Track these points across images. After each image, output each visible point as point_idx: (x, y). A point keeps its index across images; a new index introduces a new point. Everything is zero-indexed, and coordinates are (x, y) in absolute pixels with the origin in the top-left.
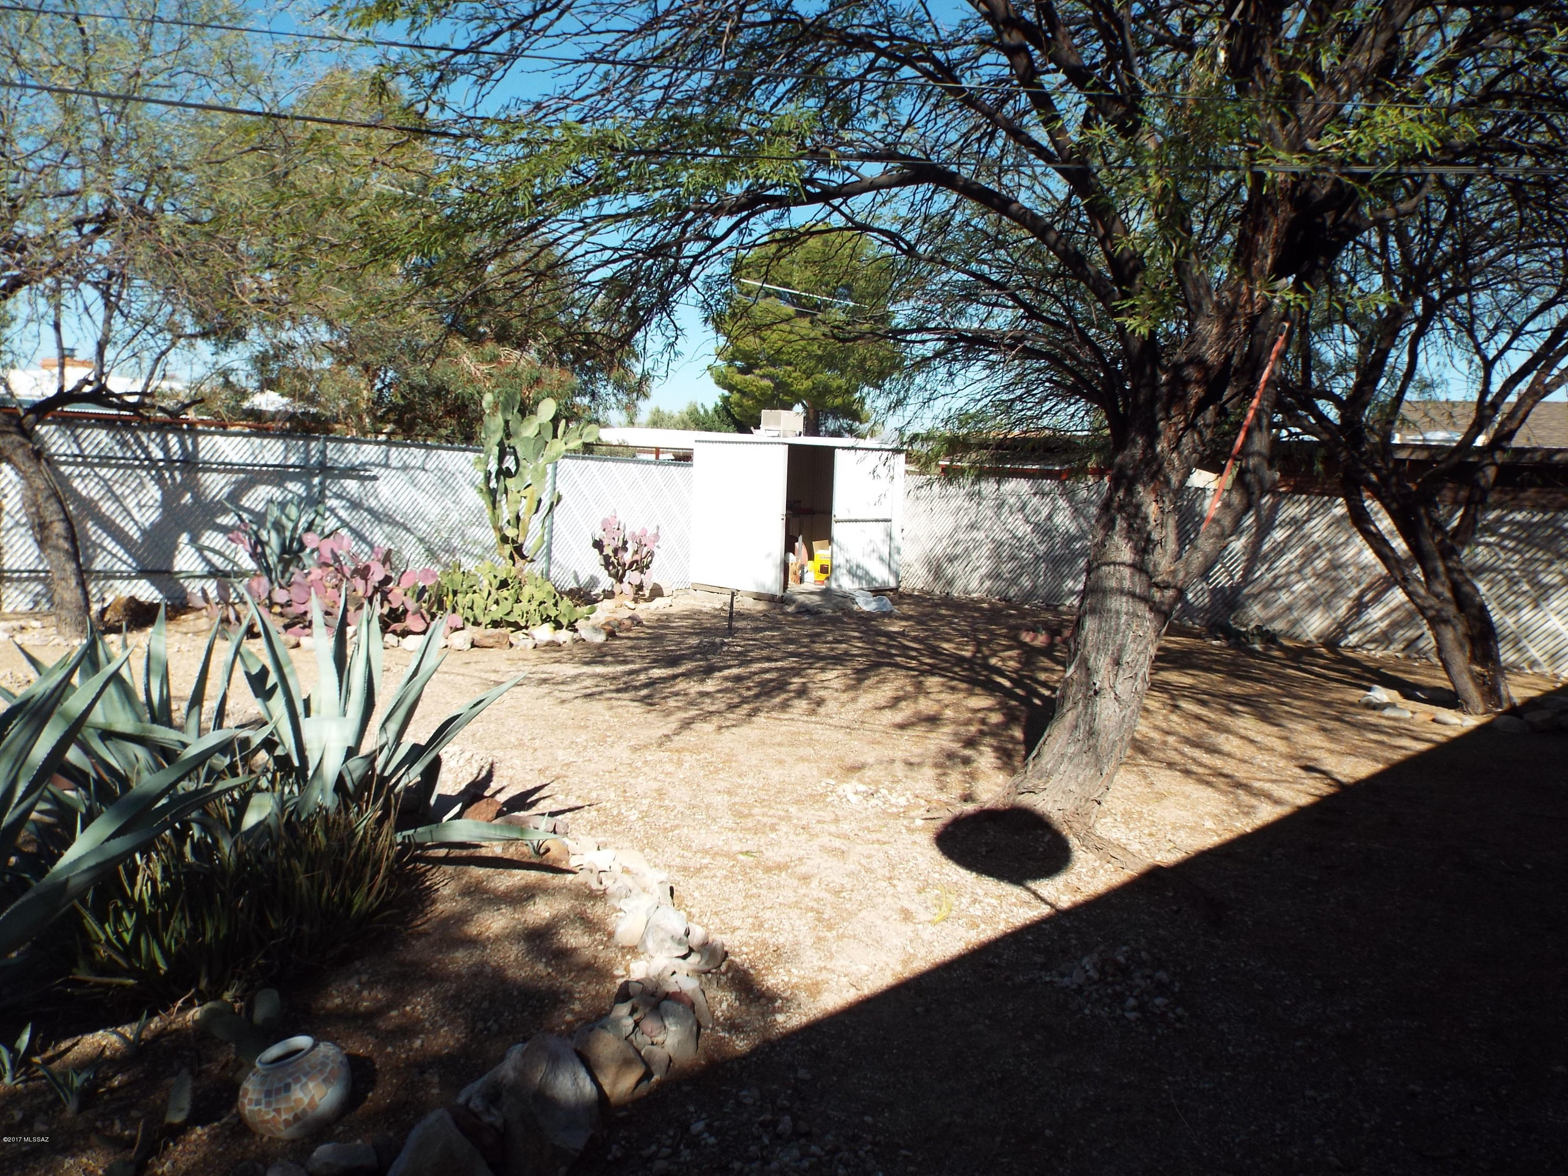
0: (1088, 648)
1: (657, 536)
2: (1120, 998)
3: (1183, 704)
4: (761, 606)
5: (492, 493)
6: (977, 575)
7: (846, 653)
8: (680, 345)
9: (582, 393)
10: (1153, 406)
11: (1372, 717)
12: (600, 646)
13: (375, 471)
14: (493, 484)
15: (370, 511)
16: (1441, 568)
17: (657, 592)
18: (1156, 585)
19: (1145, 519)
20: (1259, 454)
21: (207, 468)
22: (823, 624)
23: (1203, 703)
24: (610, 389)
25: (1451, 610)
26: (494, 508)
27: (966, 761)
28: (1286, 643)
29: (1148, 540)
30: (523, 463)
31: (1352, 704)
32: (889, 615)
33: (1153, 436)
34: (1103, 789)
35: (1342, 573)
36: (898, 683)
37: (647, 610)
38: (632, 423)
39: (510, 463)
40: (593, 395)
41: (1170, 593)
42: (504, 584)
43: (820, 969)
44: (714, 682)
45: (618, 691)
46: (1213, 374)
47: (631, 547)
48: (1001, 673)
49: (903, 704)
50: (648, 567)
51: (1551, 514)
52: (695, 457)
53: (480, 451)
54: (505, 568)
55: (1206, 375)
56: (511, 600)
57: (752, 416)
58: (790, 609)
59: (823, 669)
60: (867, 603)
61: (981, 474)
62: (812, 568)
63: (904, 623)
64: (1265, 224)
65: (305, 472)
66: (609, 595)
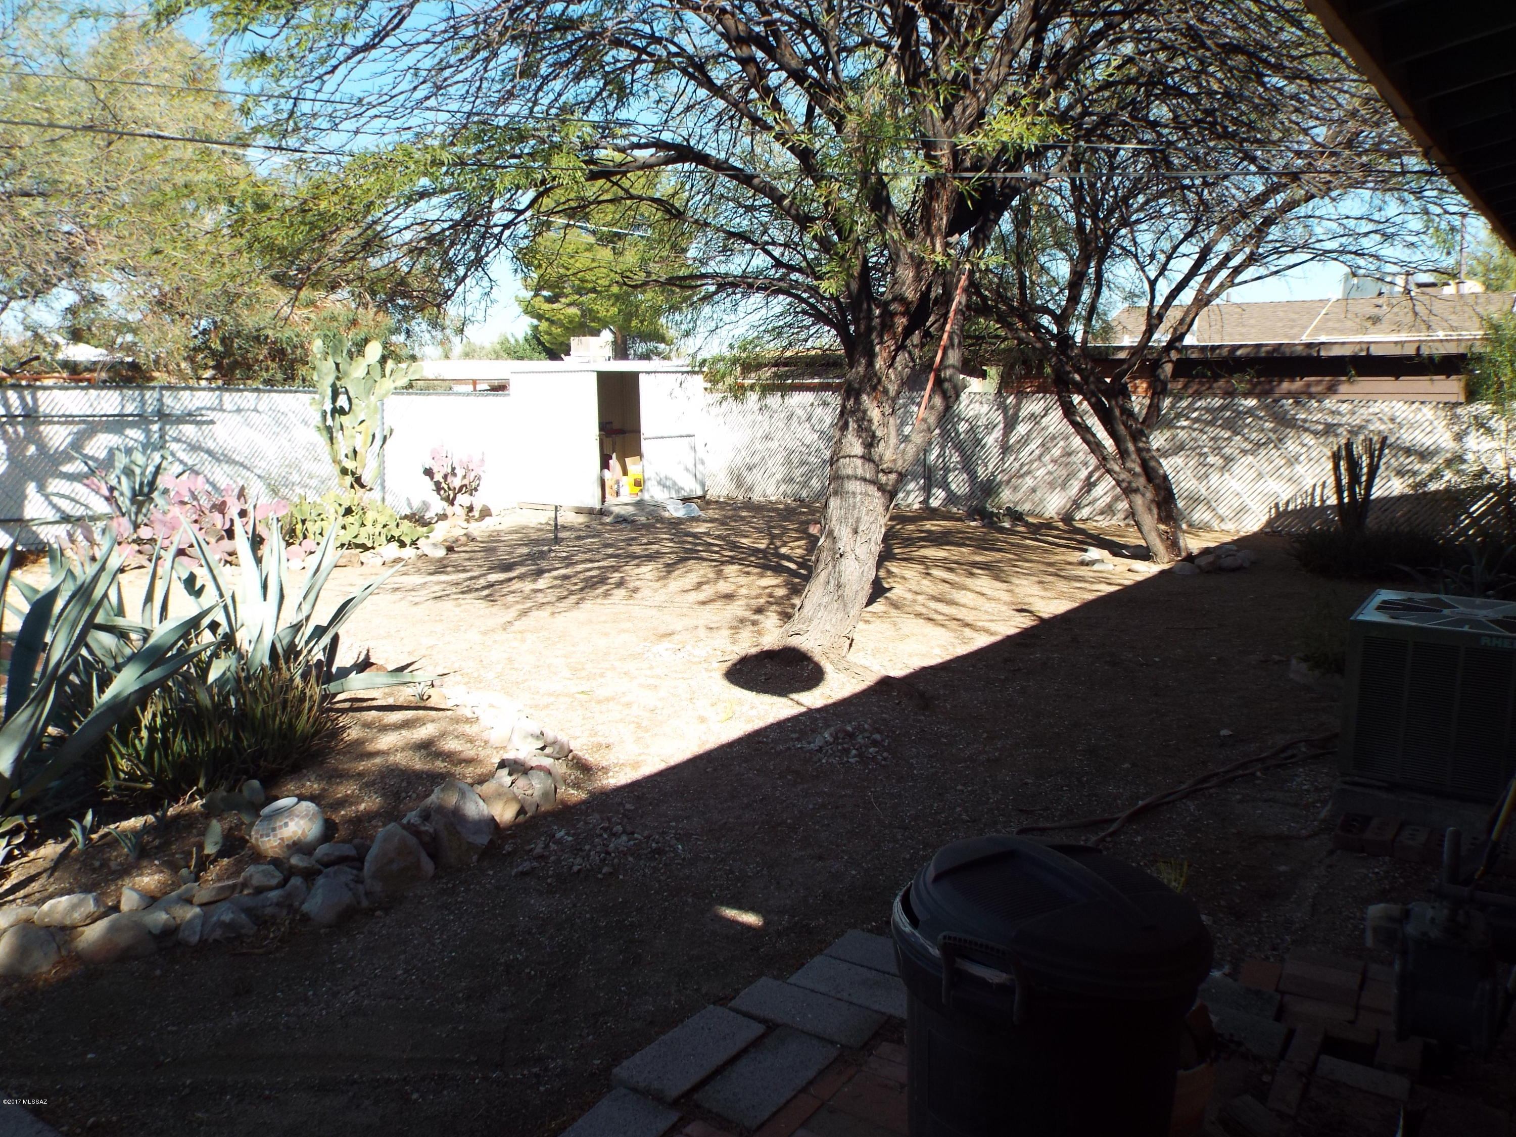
0: (834, 522)
1: (483, 461)
2: (846, 751)
3: (935, 572)
4: (581, 519)
5: (329, 430)
6: (773, 481)
7: (658, 552)
8: (495, 294)
9: (397, 331)
10: (871, 334)
11: (1083, 571)
12: (441, 560)
13: (211, 415)
14: (329, 422)
15: (209, 452)
16: (1131, 447)
17: (486, 513)
18: (883, 471)
19: (870, 421)
20: (953, 367)
21: (50, 420)
22: (639, 529)
23: (951, 570)
24: (424, 326)
25: (1141, 481)
26: (332, 443)
27: (754, 623)
28: (1031, 520)
29: (874, 436)
30: (354, 401)
31: (1070, 563)
32: (696, 519)
33: (871, 356)
34: (851, 628)
35: (1073, 458)
36: (702, 572)
37: (478, 529)
38: (447, 357)
39: (342, 401)
40: (408, 332)
41: (893, 476)
42: (348, 511)
43: (640, 755)
44: (546, 581)
45: (463, 593)
46: (913, 308)
47: (460, 472)
48: (789, 558)
49: (704, 587)
50: (476, 489)
51: (1229, 400)
52: (512, 388)
53: (315, 393)
54: (350, 497)
55: (907, 308)
56: (357, 524)
57: (562, 343)
58: (608, 520)
59: (638, 565)
60: (676, 510)
61: (767, 389)
62: (627, 484)
63: (709, 525)
64: (938, 195)
65: (142, 420)
66: (443, 517)
